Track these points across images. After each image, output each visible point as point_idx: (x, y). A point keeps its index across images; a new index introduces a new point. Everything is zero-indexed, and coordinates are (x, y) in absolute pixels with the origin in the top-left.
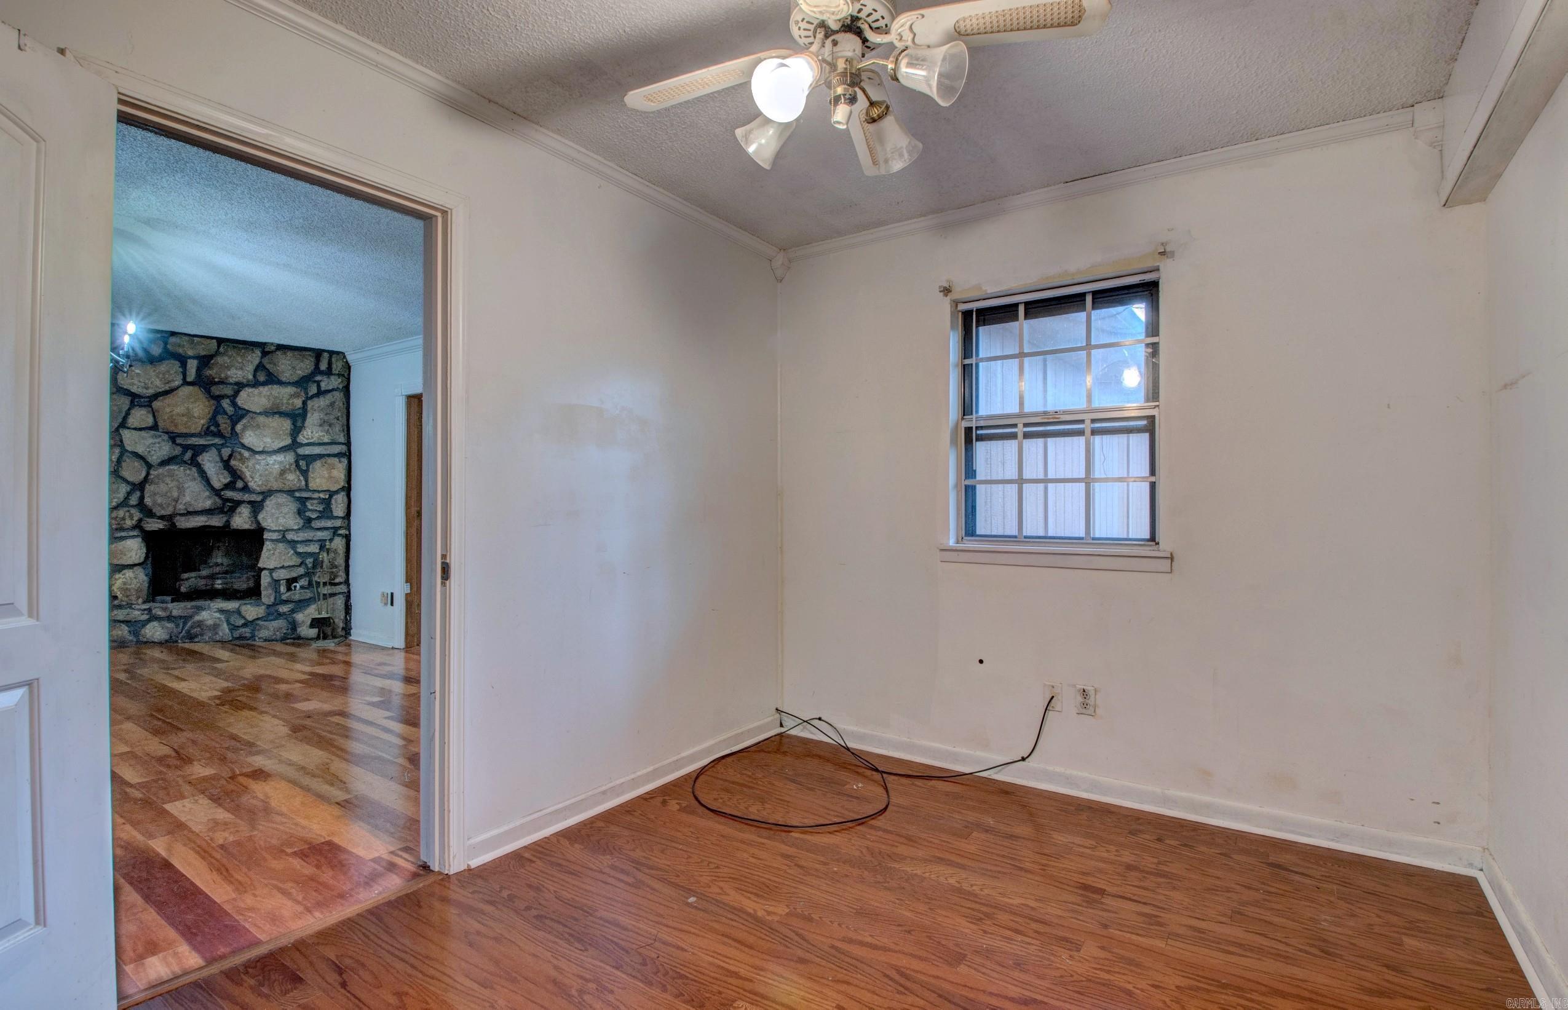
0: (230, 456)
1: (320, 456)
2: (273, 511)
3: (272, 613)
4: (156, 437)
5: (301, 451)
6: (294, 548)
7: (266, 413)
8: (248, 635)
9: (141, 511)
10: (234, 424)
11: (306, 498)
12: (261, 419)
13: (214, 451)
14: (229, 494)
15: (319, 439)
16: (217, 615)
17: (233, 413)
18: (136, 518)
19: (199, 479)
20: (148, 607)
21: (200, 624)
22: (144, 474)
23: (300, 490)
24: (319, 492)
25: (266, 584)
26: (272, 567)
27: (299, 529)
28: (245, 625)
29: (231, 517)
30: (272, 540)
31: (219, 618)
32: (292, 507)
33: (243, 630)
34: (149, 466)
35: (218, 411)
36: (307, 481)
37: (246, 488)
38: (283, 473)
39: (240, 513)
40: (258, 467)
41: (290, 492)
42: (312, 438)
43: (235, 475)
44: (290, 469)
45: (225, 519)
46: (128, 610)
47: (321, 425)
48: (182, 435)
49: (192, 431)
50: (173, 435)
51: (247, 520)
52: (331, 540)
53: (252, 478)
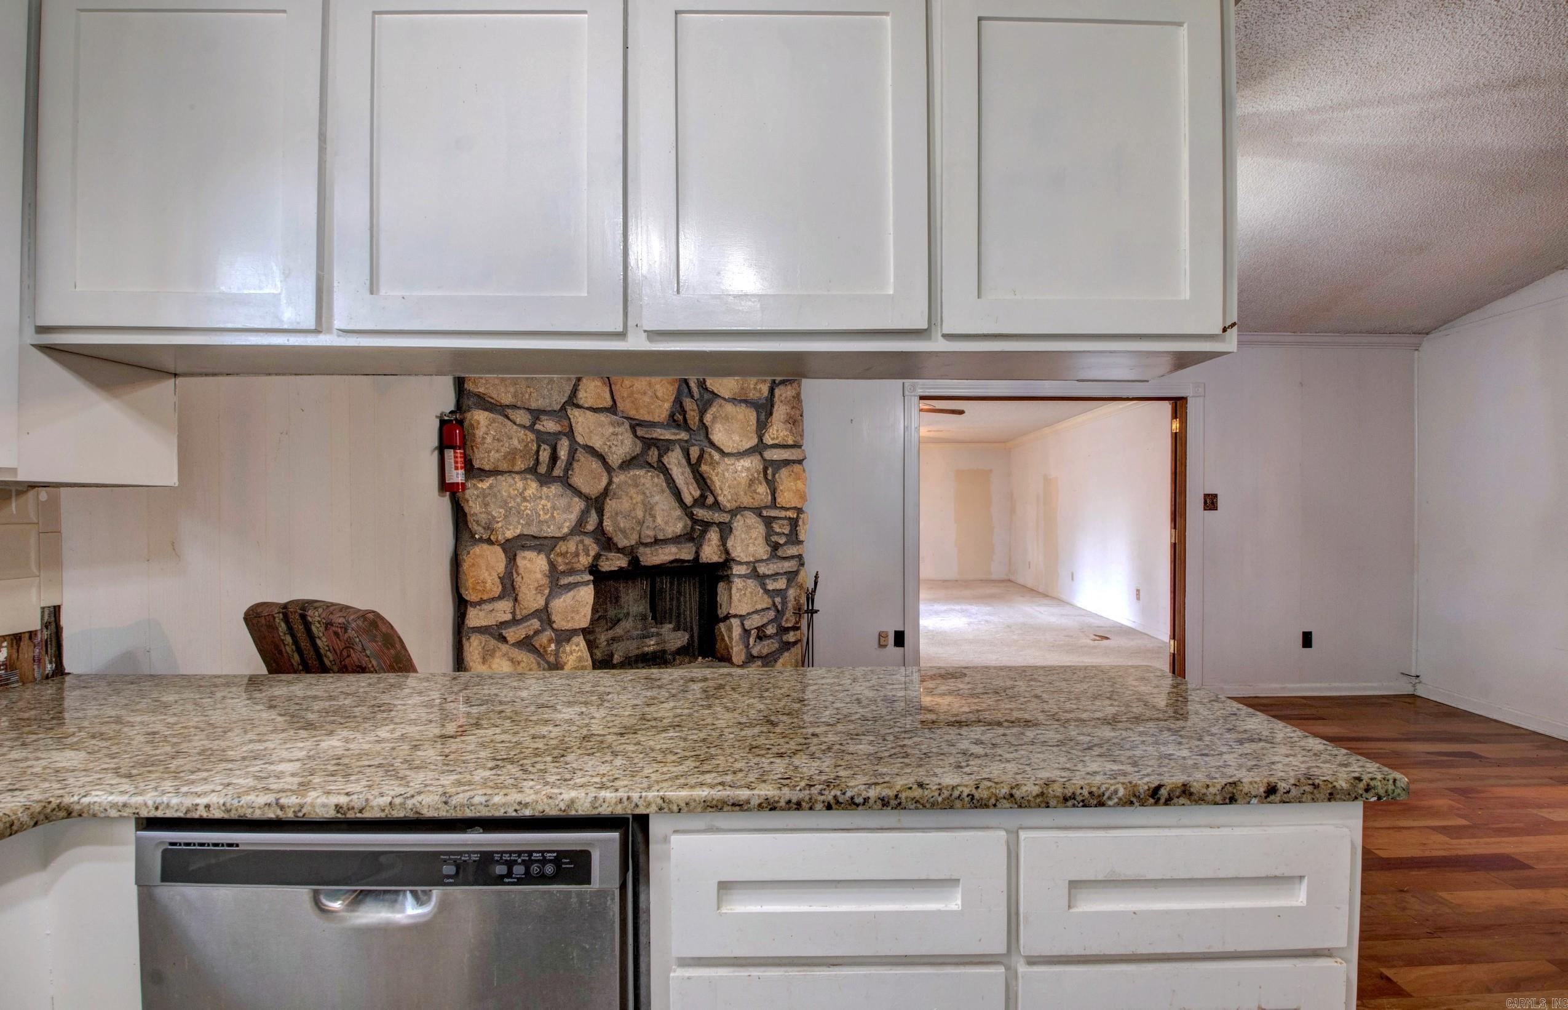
0: (701, 458)
2: (743, 536)
4: (619, 424)
5: (767, 455)
6: (763, 586)
7: (733, 400)
9: (597, 541)
10: (702, 413)
11: (773, 518)
12: (729, 408)
13: (678, 450)
14: (700, 513)
15: (784, 439)
17: (698, 396)
18: (592, 553)
19: (668, 490)
22: (604, 481)
23: (766, 507)
24: (787, 509)
25: (737, 638)
26: (744, 613)
27: (768, 559)
29: (699, 546)
30: (740, 576)
32: (760, 529)
34: (609, 470)
35: (683, 391)
36: (773, 495)
37: (716, 505)
38: (752, 482)
39: (709, 540)
40: (727, 474)
41: (757, 511)
42: (777, 438)
43: (704, 485)
44: (758, 479)
45: (693, 549)
47: (786, 422)
48: (642, 424)
49: (657, 420)
50: (634, 422)
51: (716, 548)
52: (797, 571)
53: (721, 489)
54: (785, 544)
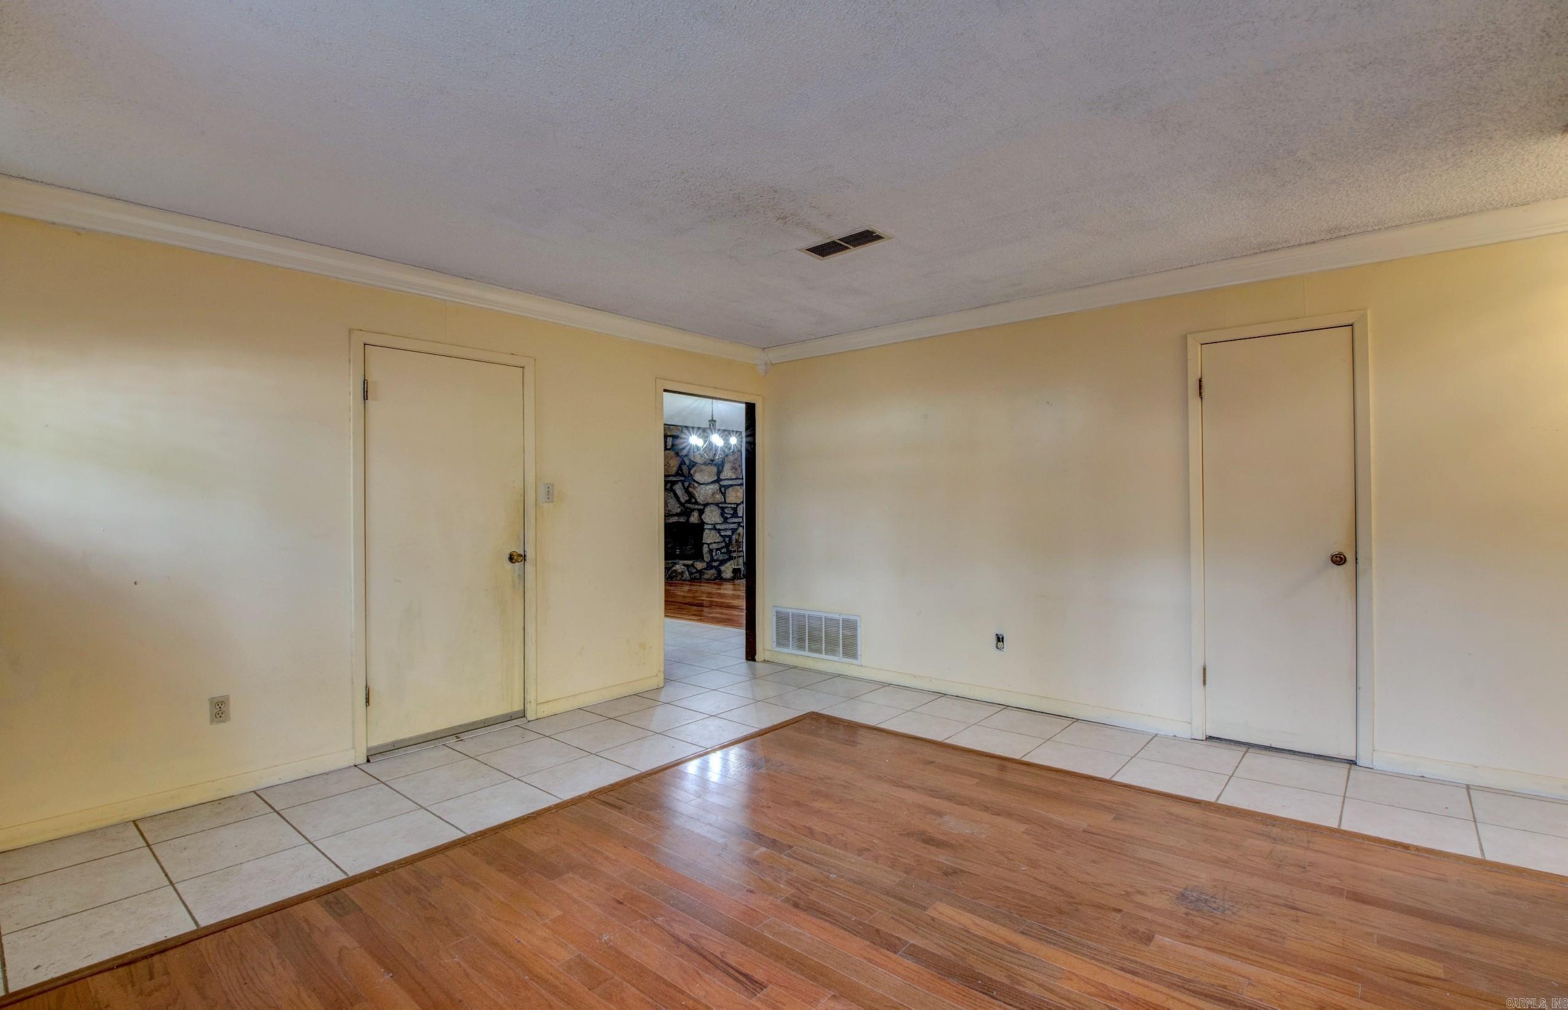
0: (689, 486)
1: (732, 485)
2: (709, 514)
3: (709, 567)
5: (722, 483)
6: (719, 533)
7: (705, 464)
8: (698, 577)
10: (690, 470)
11: (725, 507)
12: (703, 467)
13: (680, 484)
14: (688, 505)
15: (730, 476)
16: (683, 567)
17: (689, 464)
21: (675, 571)
23: (721, 503)
24: (731, 504)
25: (706, 551)
26: (709, 543)
27: (720, 523)
28: (696, 572)
30: (709, 529)
31: (684, 569)
32: (718, 512)
33: (695, 575)
35: (682, 463)
36: (725, 498)
37: (696, 503)
38: (713, 494)
39: (693, 515)
40: (701, 491)
41: (717, 505)
42: (727, 476)
43: (691, 496)
44: (716, 493)
45: (689, 518)
47: (731, 470)
51: (697, 518)
52: (737, 529)
53: (699, 497)
54: (731, 517)
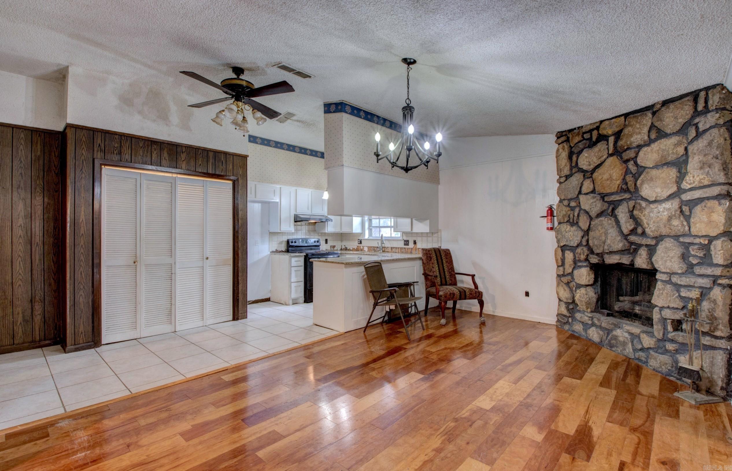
0: (634, 207)
1: (701, 200)
3: (661, 347)
4: (594, 198)
5: (684, 197)
6: (678, 291)
7: (656, 167)
8: (643, 359)
9: (588, 249)
10: (636, 180)
11: (689, 243)
12: (654, 172)
13: (625, 204)
14: (633, 238)
15: (700, 182)
16: (626, 335)
17: (636, 171)
18: (585, 254)
19: (616, 226)
20: (591, 316)
21: (616, 338)
22: (588, 224)
23: (684, 235)
24: (700, 237)
25: (657, 320)
26: (661, 305)
27: (683, 273)
28: (642, 350)
29: (634, 257)
30: (662, 281)
31: (627, 338)
32: (677, 251)
33: (641, 353)
34: (591, 219)
35: (627, 172)
36: (689, 227)
37: (644, 234)
38: (670, 219)
39: (640, 254)
40: (652, 215)
41: (676, 237)
42: (694, 182)
43: (637, 222)
44: (675, 215)
45: (631, 258)
46: (582, 315)
47: (701, 168)
48: (607, 195)
49: (613, 191)
50: (603, 195)
51: (645, 261)
52: (711, 289)
53: (648, 224)
54: (698, 264)
